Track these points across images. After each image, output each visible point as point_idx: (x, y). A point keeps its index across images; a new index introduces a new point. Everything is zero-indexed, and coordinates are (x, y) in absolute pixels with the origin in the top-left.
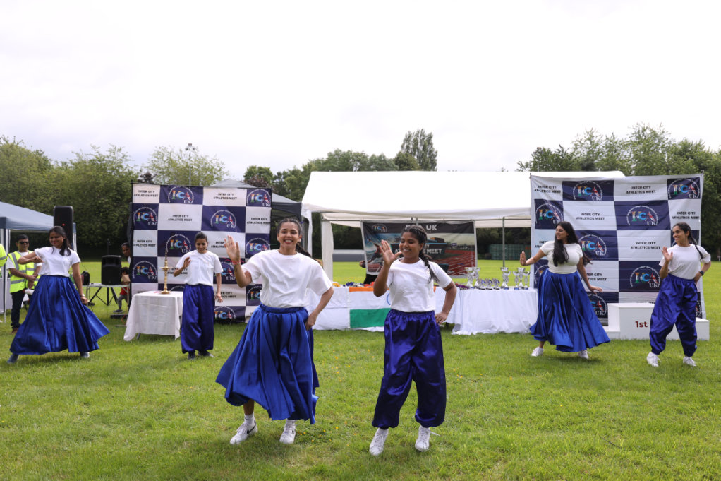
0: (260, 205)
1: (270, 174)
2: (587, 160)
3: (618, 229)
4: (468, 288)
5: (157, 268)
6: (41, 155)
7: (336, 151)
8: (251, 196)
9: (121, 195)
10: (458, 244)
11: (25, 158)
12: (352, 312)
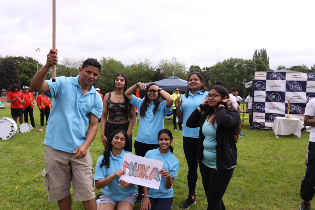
0: (314, 80)
6: (120, 63)
8: (308, 76)
9: (149, 77)
11: (117, 64)
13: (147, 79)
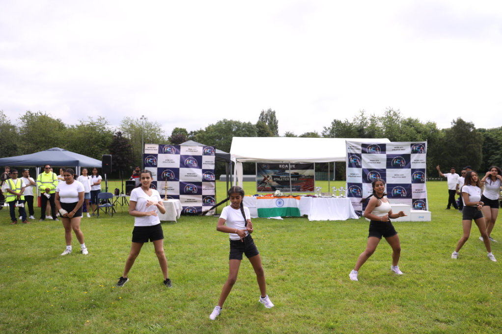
0: (209, 154)
1: (186, 132)
2: (360, 127)
3: (387, 168)
4: (316, 197)
5: (156, 186)
6: (60, 121)
7: (224, 120)
8: (205, 151)
9: (105, 144)
10: (306, 175)
11: (53, 123)
12: (259, 210)
13: (102, 147)
